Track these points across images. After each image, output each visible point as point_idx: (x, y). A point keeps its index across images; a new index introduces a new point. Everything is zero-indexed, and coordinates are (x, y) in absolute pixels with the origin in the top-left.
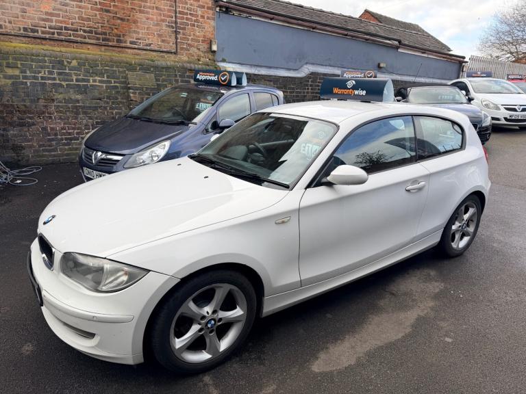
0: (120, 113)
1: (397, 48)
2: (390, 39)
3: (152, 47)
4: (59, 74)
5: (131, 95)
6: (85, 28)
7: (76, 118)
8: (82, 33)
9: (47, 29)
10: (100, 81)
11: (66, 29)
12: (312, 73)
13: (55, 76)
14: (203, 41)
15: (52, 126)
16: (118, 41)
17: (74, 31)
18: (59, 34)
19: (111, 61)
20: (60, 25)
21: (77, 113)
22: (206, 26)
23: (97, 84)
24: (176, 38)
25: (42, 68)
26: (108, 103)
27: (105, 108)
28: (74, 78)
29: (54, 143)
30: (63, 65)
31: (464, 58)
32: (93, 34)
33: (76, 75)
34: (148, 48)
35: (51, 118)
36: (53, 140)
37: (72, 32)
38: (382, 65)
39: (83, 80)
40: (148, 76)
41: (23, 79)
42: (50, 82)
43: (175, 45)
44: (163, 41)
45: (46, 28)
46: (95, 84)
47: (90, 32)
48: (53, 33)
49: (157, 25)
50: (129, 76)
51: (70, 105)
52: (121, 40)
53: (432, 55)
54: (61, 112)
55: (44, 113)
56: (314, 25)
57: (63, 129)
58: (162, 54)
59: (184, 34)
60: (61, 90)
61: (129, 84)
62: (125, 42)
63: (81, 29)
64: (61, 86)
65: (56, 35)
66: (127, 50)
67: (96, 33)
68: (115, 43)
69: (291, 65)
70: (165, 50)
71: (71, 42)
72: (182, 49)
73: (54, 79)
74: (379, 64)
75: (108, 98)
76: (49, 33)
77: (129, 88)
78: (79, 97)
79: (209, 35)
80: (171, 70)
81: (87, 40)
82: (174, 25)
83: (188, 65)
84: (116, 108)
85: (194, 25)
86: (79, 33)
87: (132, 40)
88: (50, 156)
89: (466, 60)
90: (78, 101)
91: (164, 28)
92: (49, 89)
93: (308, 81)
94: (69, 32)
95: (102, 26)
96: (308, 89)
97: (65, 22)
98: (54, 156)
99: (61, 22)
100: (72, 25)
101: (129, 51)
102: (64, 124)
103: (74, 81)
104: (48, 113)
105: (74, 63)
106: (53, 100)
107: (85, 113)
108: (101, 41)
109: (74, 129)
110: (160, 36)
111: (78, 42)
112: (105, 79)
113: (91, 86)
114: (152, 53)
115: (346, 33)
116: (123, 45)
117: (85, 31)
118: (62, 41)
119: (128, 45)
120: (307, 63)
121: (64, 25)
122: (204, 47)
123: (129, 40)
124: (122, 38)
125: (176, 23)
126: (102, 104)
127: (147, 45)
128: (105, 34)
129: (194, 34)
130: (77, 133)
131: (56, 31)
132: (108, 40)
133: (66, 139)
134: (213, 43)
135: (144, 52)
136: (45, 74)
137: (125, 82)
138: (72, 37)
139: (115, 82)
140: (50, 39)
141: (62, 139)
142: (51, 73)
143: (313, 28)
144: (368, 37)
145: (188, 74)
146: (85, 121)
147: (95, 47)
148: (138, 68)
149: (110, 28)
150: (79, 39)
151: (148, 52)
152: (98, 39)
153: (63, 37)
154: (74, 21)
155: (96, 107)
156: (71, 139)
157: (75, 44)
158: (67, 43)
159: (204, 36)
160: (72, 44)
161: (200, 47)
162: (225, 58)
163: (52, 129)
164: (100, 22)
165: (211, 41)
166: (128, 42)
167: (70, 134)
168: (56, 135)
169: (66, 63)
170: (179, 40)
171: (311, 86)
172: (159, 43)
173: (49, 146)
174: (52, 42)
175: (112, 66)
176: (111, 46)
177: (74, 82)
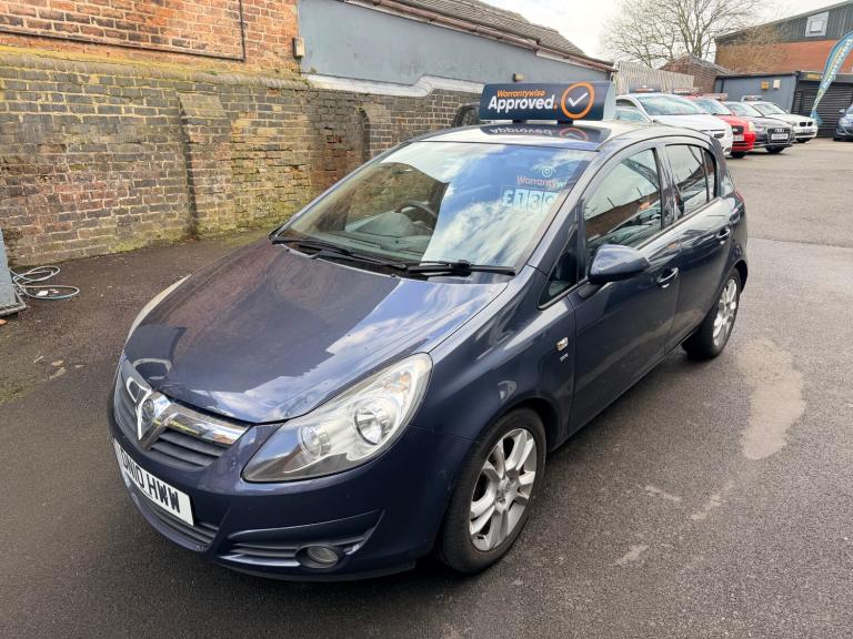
0: (171, 166)
1: (536, 50)
2: (526, 37)
3: (208, 51)
4: (71, 99)
5: (191, 133)
6: (101, 17)
7: (104, 177)
8: (95, 25)
9: (38, 19)
10: (138, 111)
11: (70, 18)
12: (436, 91)
13: (64, 103)
14: (282, 40)
15: (64, 193)
16: (155, 40)
17: (83, 21)
18: (58, 27)
19: (151, 76)
20: (60, 11)
21: (105, 168)
22: (285, 15)
23: (134, 115)
24: (243, 35)
25: (41, 89)
26: (152, 149)
27: (148, 157)
28: (96, 106)
29: (71, 223)
30: (75, 83)
31: (612, 65)
32: (115, 29)
33: (98, 100)
34: (202, 52)
35: (62, 178)
36: (68, 217)
37: (79, 25)
38: (518, 77)
39: (111, 110)
40: (209, 99)
41: (11, 109)
42: (56, 113)
43: (240, 47)
44: (223, 40)
45: (34, 16)
46: (129, 115)
47: (109, 24)
48: (48, 27)
49: (213, 12)
50: (182, 101)
51: (92, 154)
52: (158, 38)
53: (576, 61)
54: (77, 167)
55: (50, 169)
56: (434, 15)
57: (83, 196)
58: (223, 62)
59: (253, 28)
60: (76, 128)
61: (183, 113)
62: (166, 42)
63: (93, 19)
64: (76, 120)
65: (53, 30)
66: (169, 55)
67: (119, 27)
68: (149, 44)
69: (405, 78)
70: (227, 55)
71: (78, 42)
72: (252, 53)
73: (63, 109)
74: (514, 75)
75: (152, 139)
76: (41, 25)
77: (185, 122)
78: (106, 139)
79: (290, 30)
80: (244, 89)
81: (105, 39)
82: (238, 13)
83: (266, 81)
84: (166, 157)
85: (267, 13)
86: (90, 25)
87: (176, 38)
88: (66, 246)
89: (614, 68)
90: (104, 147)
91: (223, 17)
92: (56, 128)
93: (431, 104)
94: (75, 23)
95: (127, 14)
96: (431, 116)
97: (66, 6)
98: (73, 245)
99: (60, 6)
100: (78, 11)
101: (173, 56)
102: (85, 188)
103: (96, 111)
104: (58, 171)
105: (94, 79)
106: (63, 146)
107: (117, 167)
108: (127, 40)
109: (101, 196)
110: (218, 31)
111: (89, 43)
112: (145, 106)
113: (125, 119)
114: (207, 60)
115: (474, 27)
116: (163, 47)
117: (100, 23)
118: (63, 40)
119: (171, 46)
120: (424, 75)
121: (65, 12)
122: (284, 49)
123: (171, 38)
124: (160, 35)
125: (241, 9)
126: (142, 149)
127: (199, 48)
128: (132, 27)
129: (268, 29)
130: (108, 204)
131: (52, 22)
132: (138, 38)
133: (90, 215)
134: (298, 43)
135: (196, 59)
136: (47, 99)
137: (176, 112)
138: (80, 34)
139: (160, 112)
140: (44, 37)
141: (83, 216)
142: (57, 98)
143: (432, 20)
144: (500, 34)
145: (268, 95)
146: (117, 183)
147: (118, 50)
148: (194, 87)
149: (141, 16)
150: (92, 37)
151: (201, 59)
152: (122, 36)
153: (65, 34)
154: (81, 4)
155: (134, 156)
156: (97, 215)
157: (86, 46)
158: (73, 44)
159: (283, 32)
160: (79, 45)
161: (278, 50)
162: (316, 68)
163: (66, 198)
164: (124, 6)
165: (294, 40)
166: (170, 42)
167: (95, 205)
168: (72, 208)
169: (80, 80)
170: (246, 39)
171: (435, 110)
172: (218, 44)
173: (64, 228)
174: (47, 42)
175: (154, 84)
176: (144, 49)
177: (96, 114)
